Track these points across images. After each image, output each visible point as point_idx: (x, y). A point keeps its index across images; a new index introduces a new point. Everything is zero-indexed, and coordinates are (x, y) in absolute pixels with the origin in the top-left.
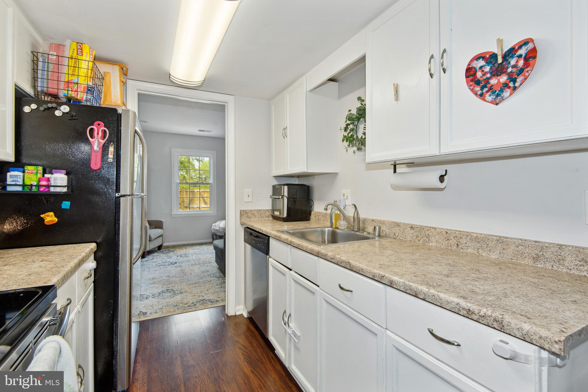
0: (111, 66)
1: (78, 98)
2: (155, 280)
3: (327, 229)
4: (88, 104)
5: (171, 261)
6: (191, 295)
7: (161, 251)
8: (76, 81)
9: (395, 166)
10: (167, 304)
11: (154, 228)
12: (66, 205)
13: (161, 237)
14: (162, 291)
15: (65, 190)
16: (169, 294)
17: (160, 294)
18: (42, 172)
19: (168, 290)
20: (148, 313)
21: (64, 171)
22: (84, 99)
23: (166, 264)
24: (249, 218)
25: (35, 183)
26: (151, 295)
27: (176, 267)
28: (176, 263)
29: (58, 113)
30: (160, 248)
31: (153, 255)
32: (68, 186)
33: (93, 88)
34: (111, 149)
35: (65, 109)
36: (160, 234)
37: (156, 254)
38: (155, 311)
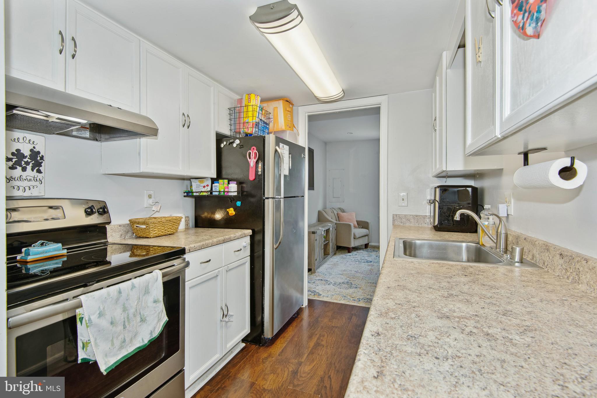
0: (277, 102)
1: (249, 132)
2: (344, 272)
3: (464, 245)
4: (256, 135)
5: (368, 259)
6: (362, 292)
7: (367, 249)
8: (247, 121)
9: (526, 155)
10: (339, 293)
11: (362, 228)
12: (239, 204)
13: (367, 236)
14: (343, 282)
15: (236, 194)
16: (346, 286)
17: (340, 283)
18: (227, 183)
19: (348, 282)
20: (322, 295)
21: (235, 182)
22: (254, 132)
23: (363, 261)
24: (403, 223)
25: (223, 190)
26: (333, 283)
27: (369, 265)
28: (371, 262)
29: (235, 145)
30: (366, 246)
31: (359, 251)
32: (238, 192)
33: (259, 123)
34: (260, 165)
35: (237, 142)
36: (365, 234)
37: (361, 251)
38: (327, 296)
